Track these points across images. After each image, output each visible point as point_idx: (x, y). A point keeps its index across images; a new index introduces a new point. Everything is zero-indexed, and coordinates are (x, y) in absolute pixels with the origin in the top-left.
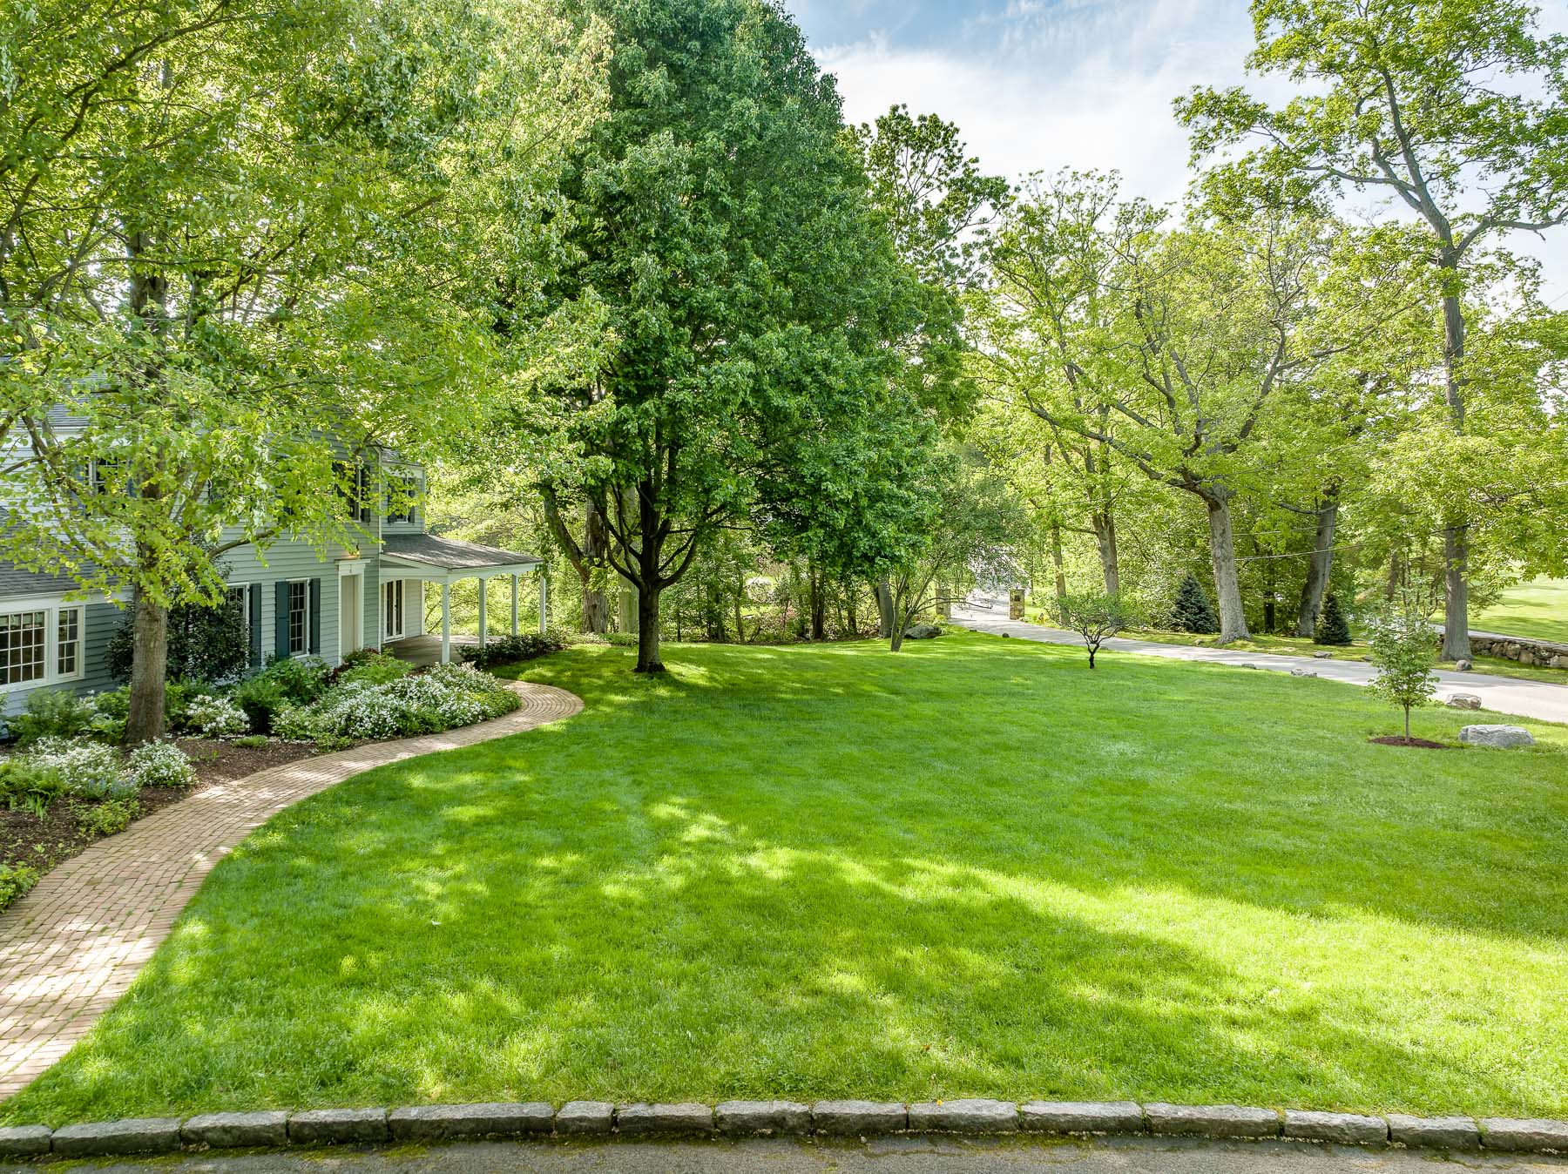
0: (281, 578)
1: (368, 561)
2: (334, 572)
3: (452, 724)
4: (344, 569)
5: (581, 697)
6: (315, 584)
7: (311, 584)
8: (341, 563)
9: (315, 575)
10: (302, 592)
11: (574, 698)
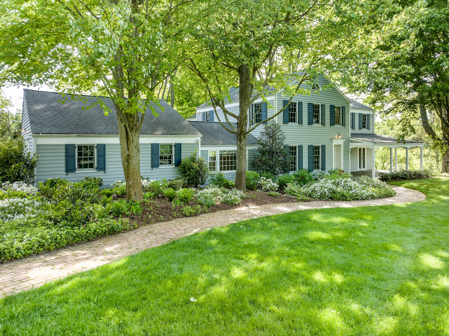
0: (310, 144)
1: (345, 140)
2: (331, 143)
3: (356, 198)
4: (335, 142)
5: (426, 195)
6: (323, 147)
7: (322, 147)
8: (333, 140)
9: (323, 144)
10: (319, 149)
11: (423, 195)
